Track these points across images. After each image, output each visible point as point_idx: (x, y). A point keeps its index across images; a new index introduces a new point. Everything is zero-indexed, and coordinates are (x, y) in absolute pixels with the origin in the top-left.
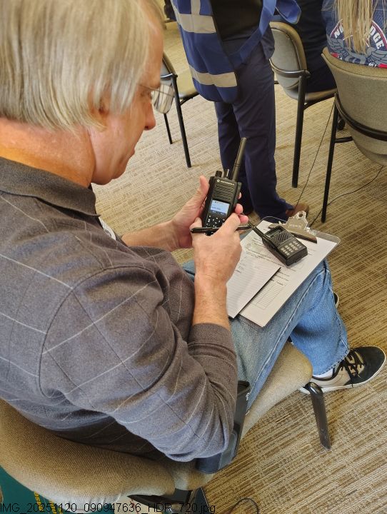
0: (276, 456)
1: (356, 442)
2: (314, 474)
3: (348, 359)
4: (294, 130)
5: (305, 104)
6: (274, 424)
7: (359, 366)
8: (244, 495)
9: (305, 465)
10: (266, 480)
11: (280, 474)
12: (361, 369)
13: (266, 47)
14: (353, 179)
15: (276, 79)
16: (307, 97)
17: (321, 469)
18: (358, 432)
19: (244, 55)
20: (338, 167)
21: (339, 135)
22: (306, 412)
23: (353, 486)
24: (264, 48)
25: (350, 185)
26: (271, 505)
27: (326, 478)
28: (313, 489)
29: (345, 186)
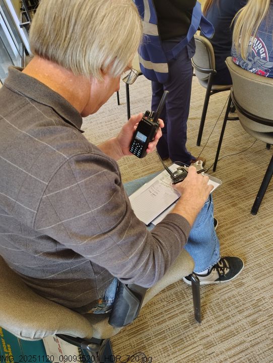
0: (164, 325)
1: (218, 320)
2: (188, 339)
3: (219, 264)
4: (202, 108)
5: (211, 92)
6: (165, 303)
7: (225, 269)
8: (139, 350)
9: (182, 333)
10: (155, 341)
11: (165, 338)
12: (227, 271)
13: (190, 50)
14: (237, 145)
15: (194, 73)
16: (213, 87)
17: (193, 336)
18: (220, 313)
19: (175, 53)
20: (228, 137)
21: (230, 115)
22: (187, 296)
23: (213, 349)
24: (188, 51)
25: (233, 149)
26: (156, 358)
27: (195, 342)
28: (186, 350)
29: (231, 149)
